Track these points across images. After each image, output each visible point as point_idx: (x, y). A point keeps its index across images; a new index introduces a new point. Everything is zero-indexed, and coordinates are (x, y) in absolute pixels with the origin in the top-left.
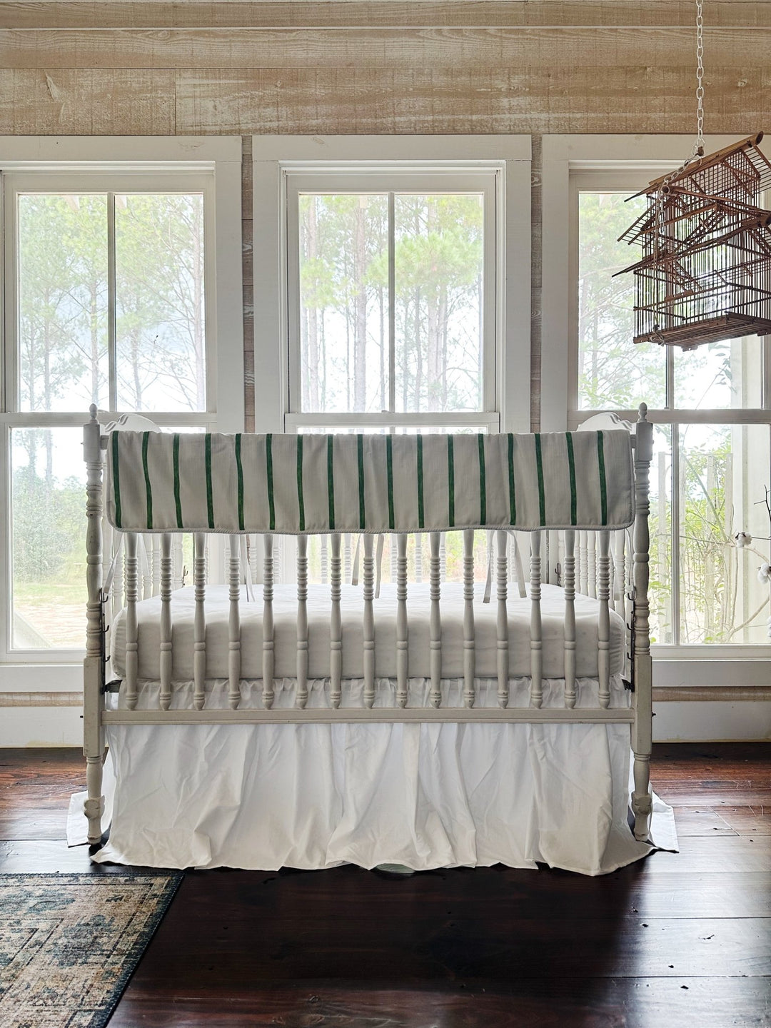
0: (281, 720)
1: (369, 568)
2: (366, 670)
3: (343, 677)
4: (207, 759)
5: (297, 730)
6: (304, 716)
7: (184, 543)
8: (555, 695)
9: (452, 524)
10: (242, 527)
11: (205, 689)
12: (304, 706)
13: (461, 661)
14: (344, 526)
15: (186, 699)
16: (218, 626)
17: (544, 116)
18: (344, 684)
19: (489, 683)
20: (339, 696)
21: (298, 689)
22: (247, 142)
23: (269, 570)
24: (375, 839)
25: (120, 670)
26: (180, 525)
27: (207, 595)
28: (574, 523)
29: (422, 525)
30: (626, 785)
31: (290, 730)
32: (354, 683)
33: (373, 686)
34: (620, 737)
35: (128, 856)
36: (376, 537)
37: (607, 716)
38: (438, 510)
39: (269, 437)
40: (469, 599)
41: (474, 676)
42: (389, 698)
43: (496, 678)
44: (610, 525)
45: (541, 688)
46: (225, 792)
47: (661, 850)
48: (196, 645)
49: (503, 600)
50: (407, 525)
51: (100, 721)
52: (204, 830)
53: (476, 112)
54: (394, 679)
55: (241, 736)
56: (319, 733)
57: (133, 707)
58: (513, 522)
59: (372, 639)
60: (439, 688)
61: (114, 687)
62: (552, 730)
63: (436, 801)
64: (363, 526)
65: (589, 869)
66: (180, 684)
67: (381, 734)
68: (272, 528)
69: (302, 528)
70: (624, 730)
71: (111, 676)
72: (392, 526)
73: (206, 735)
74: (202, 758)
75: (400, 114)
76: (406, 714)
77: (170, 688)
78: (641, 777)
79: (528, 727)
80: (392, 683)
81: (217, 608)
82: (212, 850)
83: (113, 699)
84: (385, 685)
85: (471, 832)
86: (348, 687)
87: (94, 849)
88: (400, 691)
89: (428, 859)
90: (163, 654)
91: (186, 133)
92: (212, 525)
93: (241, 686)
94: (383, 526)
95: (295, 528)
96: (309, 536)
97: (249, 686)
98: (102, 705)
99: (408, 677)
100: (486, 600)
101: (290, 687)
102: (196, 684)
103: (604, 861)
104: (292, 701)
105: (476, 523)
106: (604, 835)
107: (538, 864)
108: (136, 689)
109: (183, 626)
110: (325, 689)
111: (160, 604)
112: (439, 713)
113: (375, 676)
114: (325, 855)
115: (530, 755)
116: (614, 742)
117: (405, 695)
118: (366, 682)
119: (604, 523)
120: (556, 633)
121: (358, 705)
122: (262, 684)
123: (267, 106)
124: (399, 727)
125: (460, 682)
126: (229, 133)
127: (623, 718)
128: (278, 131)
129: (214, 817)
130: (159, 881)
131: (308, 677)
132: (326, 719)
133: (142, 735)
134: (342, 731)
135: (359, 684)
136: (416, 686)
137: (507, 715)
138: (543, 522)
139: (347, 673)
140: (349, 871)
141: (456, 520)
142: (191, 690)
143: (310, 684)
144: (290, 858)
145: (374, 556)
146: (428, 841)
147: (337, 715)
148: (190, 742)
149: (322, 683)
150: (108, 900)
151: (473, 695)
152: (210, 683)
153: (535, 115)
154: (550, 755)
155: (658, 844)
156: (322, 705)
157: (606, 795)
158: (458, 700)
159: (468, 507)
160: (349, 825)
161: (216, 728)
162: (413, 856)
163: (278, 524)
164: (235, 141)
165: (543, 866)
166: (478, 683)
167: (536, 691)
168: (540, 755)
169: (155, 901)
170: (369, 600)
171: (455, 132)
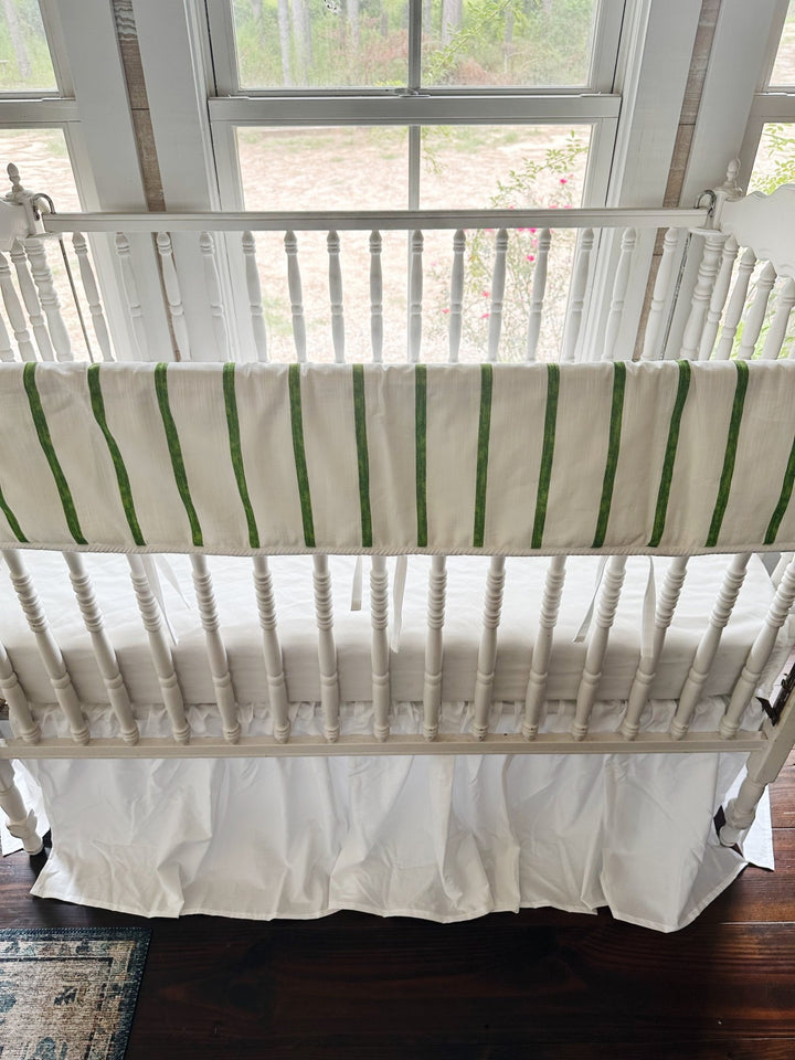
3: (343, 703)
4: (158, 784)
9: (536, 544)
10: (141, 544)
11: (134, 718)
12: (286, 741)
14: (332, 544)
18: (343, 709)
24: (391, 864)
29: (479, 542)
31: (271, 762)
32: (358, 708)
33: (387, 712)
35: (79, 883)
36: (392, 559)
37: (726, 747)
38: (513, 517)
39: (159, 373)
40: (548, 625)
41: (544, 700)
42: (411, 724)
43: (573, 702)
46: (189, 821)
47: (751, 865)
48: (107, 682)
49: (605, 627)
50: (450, 542)
52: (171, 864)
54: (418, 704)
55: (201, 770)
56: (313, 765)
57: (36, 741)
58: (653, 545)
59: (387, 671)
60: (486, 710)
63: (472, 823)
64: (368, 542)
66: (97, 713)
67: (395, 764)
68: (199, 545)
69: (255, 542)
72: (423, 542)
73: (148, 763)
74: (151, 782)
76: (439, 746)
79: (608, 755)
80: (415, 709)
84: (405, 710)
85: (513, 851)
86: (350, 713)
87: (35, 866)
88: (427, 717)
90: (58, 691)
93: (188, 718)
94: (406, 544)
95: (241, 544)
96: (271, 559)
97: (202, 716)
99: (440, 702)
101: (263, 715)
103: (684, 915)
104: (269, 728)
105: (582, 546)
107: (598, 907)
110: (316, 716)
112: (483, 745)
113: (391, 700)
118: (377, 708)
121: (365, 733)
122: (217, 709)
124: (425, 759)
125: (519, 706)
129: (180, 849)
130: (120, 951)
131: (288, 700)
132: (321, 752)
134: (345, 763)
135: (365, 711)
136: (452, 710)
138: (711, 545)
139: (347, 698)
141: (545, 539)
142: (113, 720)
143: (292, 709)
146: (462, 883)
147: (336, 748)
149: (310, 711)
150: (58, 1001)
151: (537, 719)
154: (632, 774)
156: (313, 733)
159: (573, 522)
160: (356, 852)
163: (206, 536)
165: (604, 913)
166: (548, 706)
169: (117, 1001)
170: (381, 628)
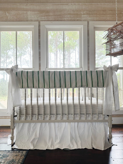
0: (46, 122)
1: (61, 95)
2: (61, 113)
3: (57, 114)
4: (33, 129)
5: (49, 124)
6: (50, 121)
7: (29, 90)
8: (95, 117)
10: (39, 87)
11: (32, 116)
12: (50, 119)
13: (78, 111)
14: (57, 87)
15: (29, 118)
16: (35, 105)
17: (89, 18)
18: (57, 115)
19: (83, 115)
20: (56, 118)
21: (49, 116)
22: (39, 22)
23: (44, 95)
24: (63, 144)
25: (17, 113)
26: (28, 87)
27: (33, 100)
28: (98, 86)
29: (71, 87)
30: (107, 133)
31: (47, 124)
32: (59, 115)
33: (62, 116)
34: (106, 125)
35: (18, 147)
36: (63, 89)
37: (104, 121)
38: (74, 84)
39: (44, 71)
40: (79, 100)
41: (80, 114)
42: (65, 118)
43: (84, 114)
44: (104, 87)
45: (92, 116)
46: (36, 135)
47: (114, 145)
48: (31, 109)
49: (85, 100)
50: (68, 87)
51: (13, 122)
52: (32, 142)
53: (78, 18)
54: (66, 114)
55: (39, 125)
56: (52, 124)
57: (19, 120)
58: (87, 86)
59: (62, 107)
60: (74, 116)
61: (16, 116)
62: (94, 123)
63: (74, 137)
64: (60, 87)
65: (102, 149)
66: (28, 116)
67: (64, 124)
68: (44, 87)
70: (107, 123)
71: (15, 114)
72: (66, 87)
73: (32, 125)
74: (32, 129)
75: (65, 18)
76: (68, 121)
77: (26, 116)
78: (110, 132)
79: (90, 123)
81: (34, 102)
82: (34, 146)
83: (16, 118)
85: (80, 142)
86: (58, 116)
87: (12, 145)
88: (67, 117)
89: (73, 147)
90: (25, 110)
91: (29, 21)
92: (34, 87)
94: (64, 87)
95: (48, 88)
96: (51, 89)
97: (40, 116)
98: (14, 119)
99: (68, 114)
100: (82, 100)
101: (47, 116)
102: (31, 116)
103: (104, 147)
104: (48, 118)
105: (80, 86)
106: (104, 143)
107: (92, 148)
108: (20, 116)
109: (28, 105)
110: (54, 116)
111: (24, 101)
112: (74, 121)
113: (63, 114)
114: (54, 146)
115: (90, 128)
116: (105, 125)
117: (68, 117)
118: (61, 115)
119: (103, 86)
120: (95, 106)
121: (60, 119)
122: (42, 115)
123: (43, 16)
124: (67, 123)
125: (78, 115)
126: (36, 21)
127: (107, 121)
128: (45, 21)
129: (34, 140)
130: (24, 152)
131: (51, 114)
132: (54, 122)
133: (21, 125)
134: (57, 124)
136: (70, 116)
137: (86, 121)
138: (92, 86)
139: (57, 113)
140: (58, 150)
141: (77, 86)
142: (30, 117)
143: (51, 115)
144: (48, 147)
145: (62, 92)
146: (73, 144)
147: (56, 121)
148: (29, 126)
149: (53, 115)
150: (15, 156)
151: (80, 117)
152: (33, 115)
153: (88, 18)
154: (94, 128)
155: (114, 144)
156: (53, 119)
157: (104, 135)
158: (77, 118)
159: (79, 84)
160: (58, 141)
161: (34, 123)
162: (70, 147)
164: (37, 22)
165: (93, 148)
166: (81, 115)
167: (91, 117)
168: (92, 128)
169: (24, 156)
170: (61, 100)
171: (74, 21)
